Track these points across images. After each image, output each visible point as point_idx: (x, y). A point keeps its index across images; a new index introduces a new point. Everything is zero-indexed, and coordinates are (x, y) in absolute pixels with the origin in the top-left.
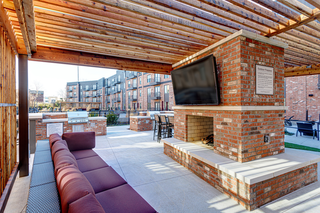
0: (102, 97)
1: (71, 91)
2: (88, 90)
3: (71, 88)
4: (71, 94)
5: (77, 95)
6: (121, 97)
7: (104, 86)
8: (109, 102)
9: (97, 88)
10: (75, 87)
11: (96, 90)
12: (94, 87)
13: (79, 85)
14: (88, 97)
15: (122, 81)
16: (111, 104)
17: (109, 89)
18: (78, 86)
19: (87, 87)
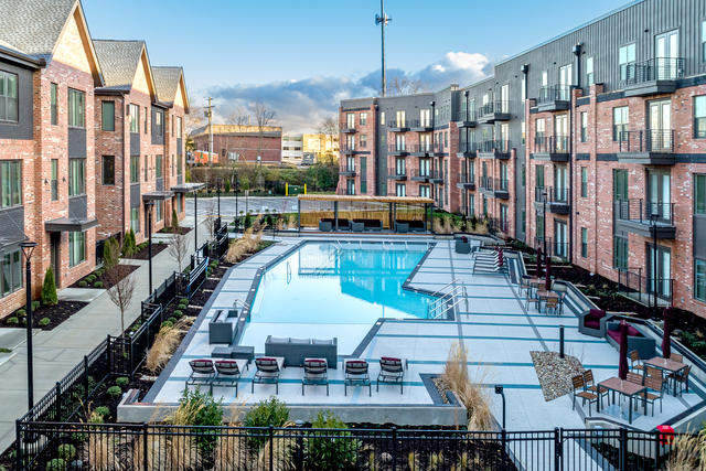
0: (448, 158)
1: (353, 132)
2: (404, 131)
3: (351, 120)
4: (352, 141)
5: (370, 147)
6: (510, 177)
7: (455, 118)
8: (473, 188)
9: (433, 121)
10: (364, 116)
11: (430, 130)
12: (425, 117)
13: (377, 110)
14: (404, 155)
15: (514, 112)
16: (479, 194)
17: (472, 133)
18: (371, 112)
19: (401, 118)
